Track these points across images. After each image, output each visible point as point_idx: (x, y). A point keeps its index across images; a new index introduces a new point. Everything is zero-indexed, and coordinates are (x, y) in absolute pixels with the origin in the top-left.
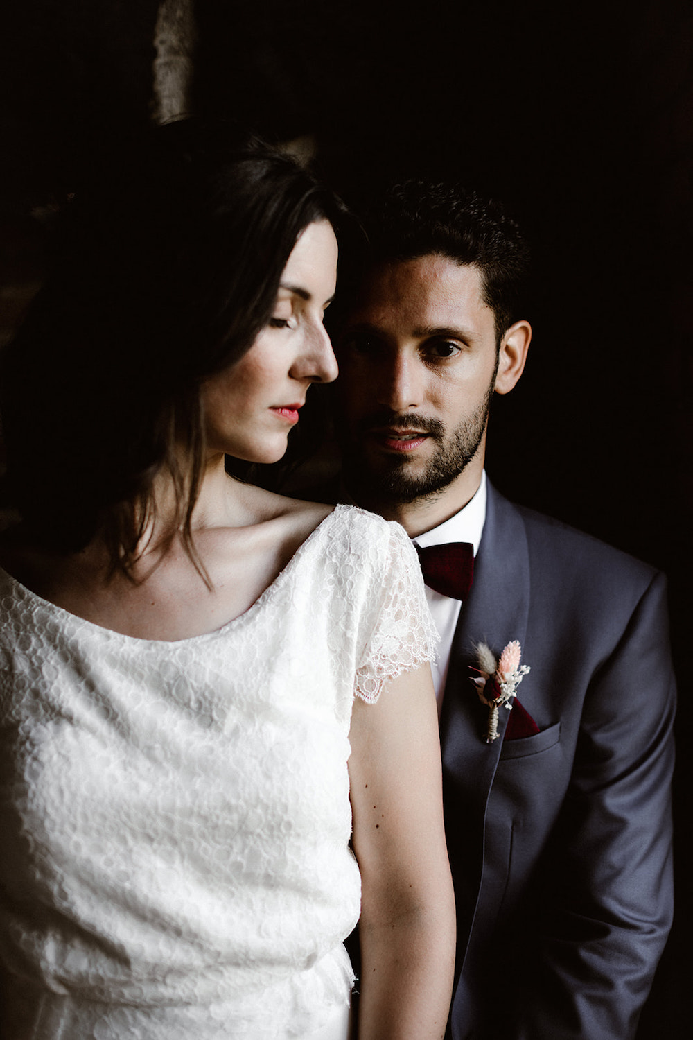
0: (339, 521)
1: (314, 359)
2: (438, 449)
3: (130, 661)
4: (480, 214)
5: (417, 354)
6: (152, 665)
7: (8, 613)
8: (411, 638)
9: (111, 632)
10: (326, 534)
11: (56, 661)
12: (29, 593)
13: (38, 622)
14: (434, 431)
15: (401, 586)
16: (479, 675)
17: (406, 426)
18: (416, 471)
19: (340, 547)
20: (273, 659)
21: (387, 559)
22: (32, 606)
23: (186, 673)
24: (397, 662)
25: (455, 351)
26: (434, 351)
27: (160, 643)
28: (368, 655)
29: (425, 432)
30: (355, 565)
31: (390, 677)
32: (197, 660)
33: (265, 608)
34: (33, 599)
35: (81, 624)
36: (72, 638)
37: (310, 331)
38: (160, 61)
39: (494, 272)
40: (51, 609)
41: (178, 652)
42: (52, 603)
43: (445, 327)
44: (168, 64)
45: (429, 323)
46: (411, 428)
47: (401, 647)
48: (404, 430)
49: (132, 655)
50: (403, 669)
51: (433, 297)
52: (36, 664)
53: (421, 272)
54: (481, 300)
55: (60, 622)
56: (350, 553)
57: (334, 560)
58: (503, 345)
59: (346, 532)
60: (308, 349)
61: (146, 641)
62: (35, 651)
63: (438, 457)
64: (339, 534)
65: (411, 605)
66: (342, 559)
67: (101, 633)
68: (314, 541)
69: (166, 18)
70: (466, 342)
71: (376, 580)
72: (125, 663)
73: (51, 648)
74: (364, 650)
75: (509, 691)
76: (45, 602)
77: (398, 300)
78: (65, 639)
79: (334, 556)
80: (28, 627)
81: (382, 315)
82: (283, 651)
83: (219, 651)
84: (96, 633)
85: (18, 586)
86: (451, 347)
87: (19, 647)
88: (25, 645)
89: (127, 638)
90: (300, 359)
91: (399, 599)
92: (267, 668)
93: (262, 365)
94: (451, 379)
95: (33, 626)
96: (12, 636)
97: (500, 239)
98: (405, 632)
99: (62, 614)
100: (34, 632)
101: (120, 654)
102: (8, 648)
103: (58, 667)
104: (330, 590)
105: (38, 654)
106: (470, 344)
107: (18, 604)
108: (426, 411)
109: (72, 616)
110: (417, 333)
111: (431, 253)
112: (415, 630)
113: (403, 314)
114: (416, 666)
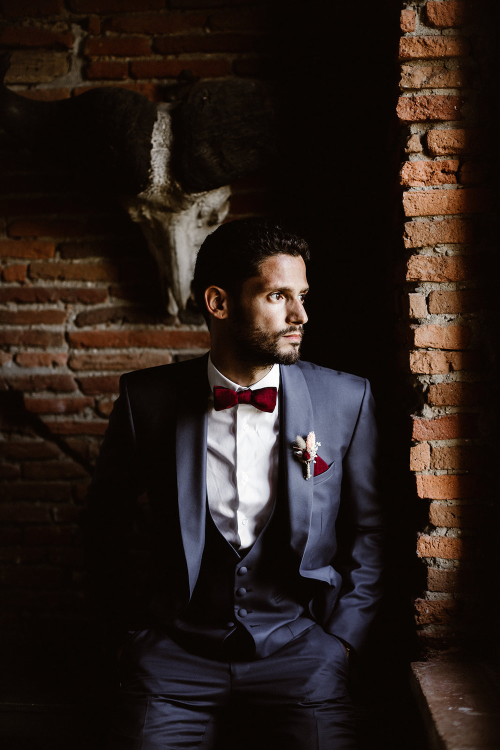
16: (298, 450)
38: (153, 150)
44: (157, 152)
69: (157, 129)
75: (313, 455)
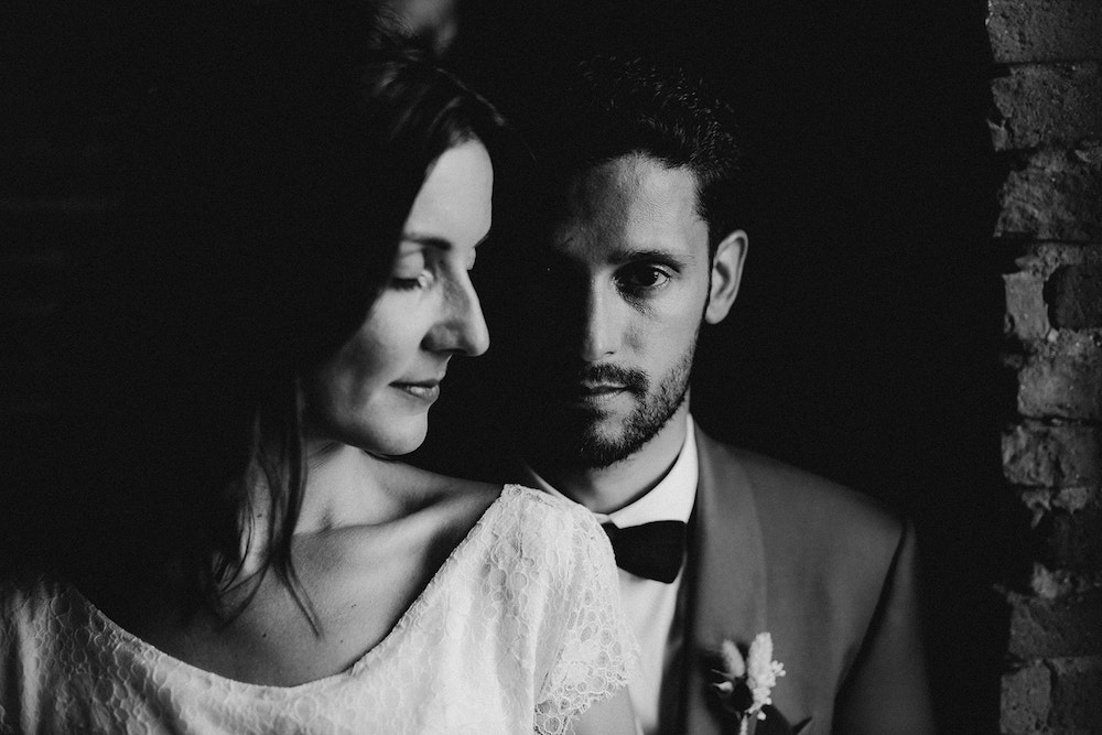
0: (507, 513)
1: (456, 326)
2: (638, 405)
3: (236, 715)
4: (690, 100)
5: (613, 284)
6: (266, 722)
7: (83, 650)
8: (603, 659)
9: (213, 676)
10: (491, 530)
11: (145, 716)
12: (109, 624)
13: (119, 662)
14: (634, 383)
15: (588, 598)
16: (723, 680)
17: (599, 380)
18: (611, 431)
19: (508, 550)
20: (421, 706)
21: (570, 563)
22: (113, 641)
23: (308, 731)
24: (586, 693)
25: (662, 279)
26: (634, 280)
27: (275, 689)
28: (548, 689)
29: (623, 386)
30: (528, 572)
31: (577, 712)
32: (323, 713)
33: (410, 636)
34: (114, 632)
35: (175, 666)
36: (163, 686)
37: (452, 289)
39: (709, 175)
40: (137, 646)
41: (297, 703)
42: (138, 637)
43: (651, 250)
45: (630, 245)
46: (606, 383)
47: (590, 673)
48: (597, 385)
49: (239, 710)
50: (592, 698)
51: (634, 211)
52: (119, 719)
53: (619, 179)
54: (695, 212)
55: (148, 662)
56: (521, 557)
57: (500, 567)
58: (715, 263)
59: (516, 529)
60: (448, 314)
61: (257, 687)
62: (117, 702)
63: (639, 415)
64: (506, 530)
65: (603, 616)
66: (512, 565)
67: (200, 677)
68: (474, 542)
70: (676, 267)
71: (557, 591)
72: (230, 719)
73: (138, 698)
74: (544, 682)
75: (761, 697)
76: (129, 635)
77: (589, 215)
78: (155, 687)
79: (501, 562)
80: (108, 669)
81: (568, 235)
82: (435, 695)
83: (350, 700)
84: (193, 680)
85: (96, 613)
86: (656, 273)
87: (98, 696)
88: (105, 694)
89: (233, 684)
90: (437, 326)
91: (586, 614)
92: (414, 722)
93: (382, 341)
94: (656, 316)
95: (114, 668)
96: (88, 682)
97: (718, 131)
98: (596, 654)
99: (151, 652)
100: (116, 676)
101: (224, 710)
102: (84, 697)
103: (147, 724)
104: (496, 608)
105: (122, 706)
106: (681, 269)
107: (96, 637)
108: (624, 360)
109: (163, 655)
110: (614, 257)
111: (631, 153)
112: (609, 648)
113: (596, 234)
114: (609, 695)
